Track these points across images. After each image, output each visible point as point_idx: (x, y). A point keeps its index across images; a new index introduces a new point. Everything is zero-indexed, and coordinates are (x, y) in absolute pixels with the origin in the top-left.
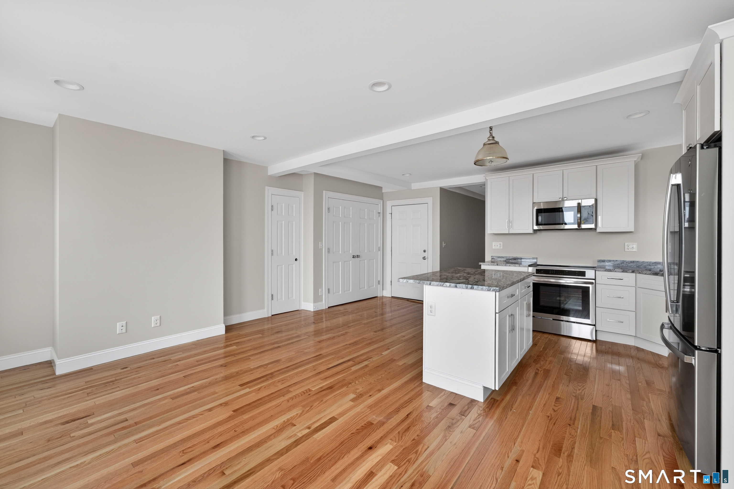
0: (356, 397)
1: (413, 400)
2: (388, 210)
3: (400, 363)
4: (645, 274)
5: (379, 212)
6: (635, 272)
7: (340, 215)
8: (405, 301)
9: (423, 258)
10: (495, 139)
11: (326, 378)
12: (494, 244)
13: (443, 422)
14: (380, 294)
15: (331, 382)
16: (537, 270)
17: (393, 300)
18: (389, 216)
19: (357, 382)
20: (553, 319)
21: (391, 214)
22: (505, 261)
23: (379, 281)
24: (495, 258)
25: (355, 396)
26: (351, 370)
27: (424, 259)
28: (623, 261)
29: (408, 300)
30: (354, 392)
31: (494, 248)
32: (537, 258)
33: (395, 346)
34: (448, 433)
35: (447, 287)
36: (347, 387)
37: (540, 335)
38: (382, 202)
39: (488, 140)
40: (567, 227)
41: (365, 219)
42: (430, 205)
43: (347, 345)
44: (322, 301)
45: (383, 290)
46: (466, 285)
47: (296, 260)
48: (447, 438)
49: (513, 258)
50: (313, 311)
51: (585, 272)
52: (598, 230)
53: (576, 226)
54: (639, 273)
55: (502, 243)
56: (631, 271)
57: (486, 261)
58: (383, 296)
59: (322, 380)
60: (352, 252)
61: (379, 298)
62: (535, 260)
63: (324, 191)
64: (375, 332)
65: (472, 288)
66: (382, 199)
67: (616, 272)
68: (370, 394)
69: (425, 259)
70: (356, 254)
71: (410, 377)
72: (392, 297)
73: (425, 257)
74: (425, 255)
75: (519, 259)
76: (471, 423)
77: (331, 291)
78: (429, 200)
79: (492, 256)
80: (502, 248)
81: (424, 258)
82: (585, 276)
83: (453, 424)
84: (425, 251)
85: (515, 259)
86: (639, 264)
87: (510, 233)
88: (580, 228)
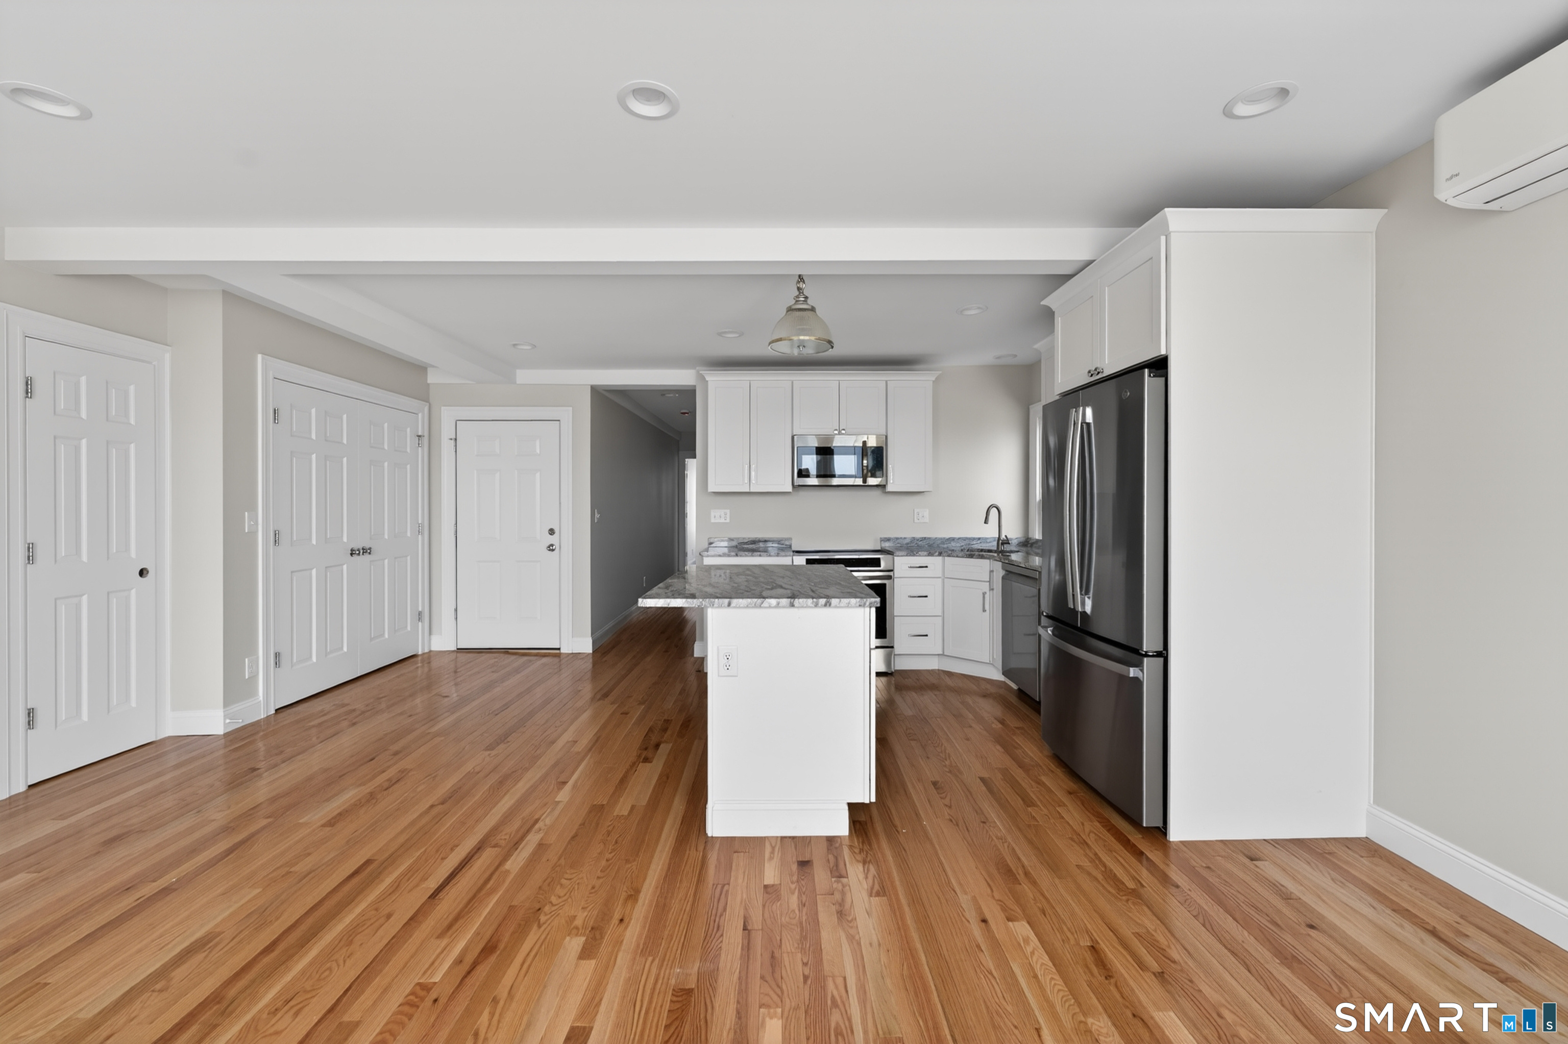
0: (586, 940)
1: (726, 887)
2: (447, 431)
3: (622, 808)
4: (957, 557)
5: (420, 434)
6: (942, 554)
7: (310, 433)
8: (502, 655)
9: (549, 547)
10: (809, 301)
11: (450, 927)
12: (713, 513)
13: (820, 909)
14: (423, 649)
15: (477, 933)
16: (808, 561)
17: (463, 657)
18: (447, 447)
19: (554, 899)
21: (453, 442)
22: (736, 547)
23: (420, 614)
25: (583, 939)
26: (508, 872)
27: (549, 550)
28: (913, 538)
29: (508, 653)
30: (573, 931)
31: (713, 520)
33: (573, 773)
34: (851, 927)
35: (770, 607)
36: (539, 926)
38: (426, 410)
39: (797, 301)
40: (835, 481)
41: (384, 449)
42: (567, 426)
43: (432, 806)
44: (253, 693)
45: (430, 633)
46: (815, 600)
47: (142, 573)
48: (857, 937)
49: (750, 540)
50: (222, 733)
51: (879, 559)
52: (890, 488)
53: (859, 481)
54: (949, 556)
55: (728, 511)
56: (937, 554)
58: (430, 651)
59: (440, 936)
60: (347, 540)
61: (420, 658)
63: (260, 356)
64: (490, 748)
65: (828, 604)
66: (427, 400)
67: (920, 556)
68: (617, 916)
69: (553, 550)
70: (358, 545)
71: (674, 833)
72: (458, 649)
73: (552, 545)
74: (553, 540)
75: (762, 542)
76: (866, 886)
77: (284, 660)
78: (565, 414)
80: (728, 521)
81: (551, 548)
82: (880, 567)
83: (841, 903)
84: (552, 532)
85: (754, 542)
86: (931, 543)
87: (752, 491)
88: (867, 484)
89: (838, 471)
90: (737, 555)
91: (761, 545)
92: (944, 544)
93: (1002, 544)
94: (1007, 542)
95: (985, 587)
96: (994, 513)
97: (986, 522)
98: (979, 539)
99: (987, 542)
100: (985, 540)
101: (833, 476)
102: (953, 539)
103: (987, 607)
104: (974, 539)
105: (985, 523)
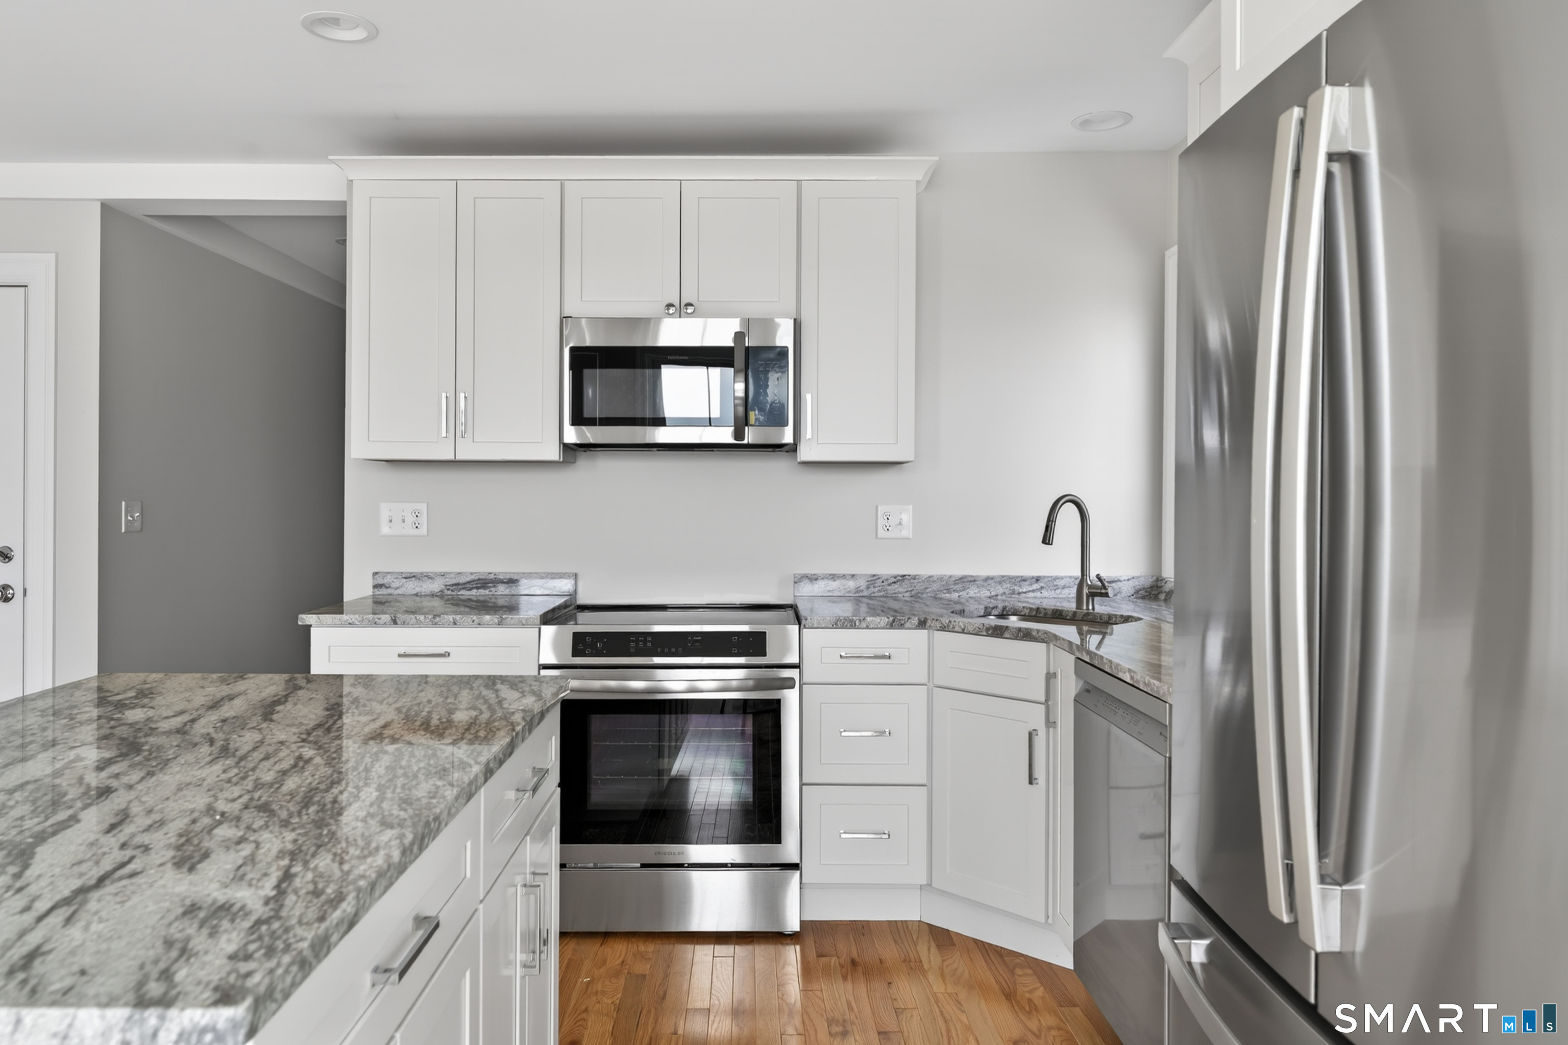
4: (962, 632)
6: (929, 622)
12: (385, 510)
16: (578, 638)
20: (644, 866)
22: (439, 596)
24: (387, 580)
28: (874, 576)
31: (385, 530)
32: (576, 576)
37: (592, 948)
49: (472, 577)
51: (766, 634)
52: (806, 453)
53: (725, 435)
54: (943, 629)
55: (423, 507)
56: (915, 621)
57: (347, 598)
62: (566, 585)
67: (868, 627)
75: (502, 582)
79: (375, 574)
80: (423, 530)
81: (5, 592)
82: (764, 654)
84: (6, 554)
85: (483, 583)
86: (919, 587)
87: (459, 458)
88: (745, 442)
89: (670, 410)
90: (395, 622)
91: (502, 589)
92: (949, 591)
93: (1092, 595)
94: (1100, 590)
95: (1036, 717)
96: (1068, 516)
97: (1047, 539)
98: (1038, 579)
99: (1056, 587)
100: (1052, 582)
101: (660, 422)
102: (971, 580)
103: (1040, 772)
104: (1024, 580)
105: (1044, 542)
